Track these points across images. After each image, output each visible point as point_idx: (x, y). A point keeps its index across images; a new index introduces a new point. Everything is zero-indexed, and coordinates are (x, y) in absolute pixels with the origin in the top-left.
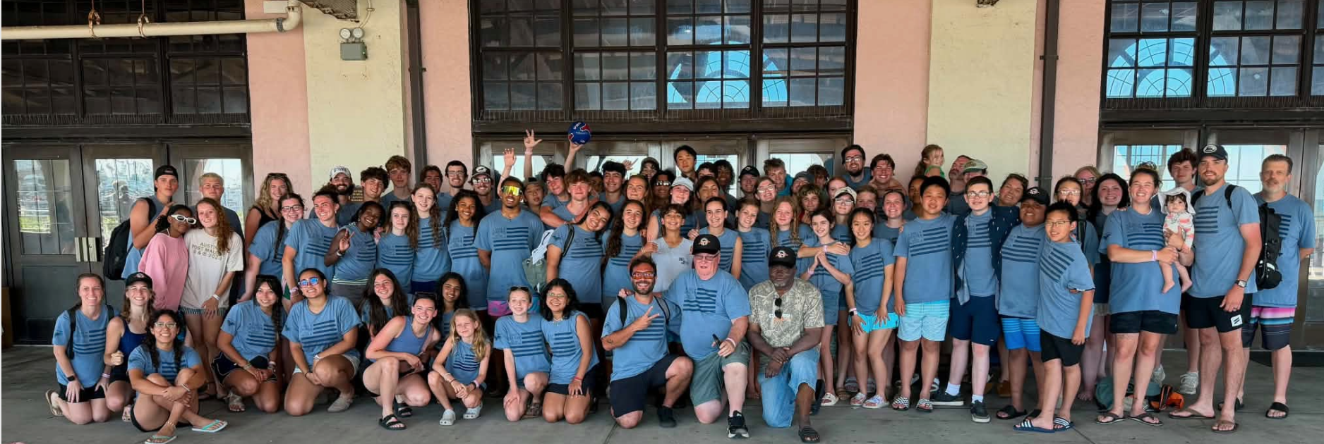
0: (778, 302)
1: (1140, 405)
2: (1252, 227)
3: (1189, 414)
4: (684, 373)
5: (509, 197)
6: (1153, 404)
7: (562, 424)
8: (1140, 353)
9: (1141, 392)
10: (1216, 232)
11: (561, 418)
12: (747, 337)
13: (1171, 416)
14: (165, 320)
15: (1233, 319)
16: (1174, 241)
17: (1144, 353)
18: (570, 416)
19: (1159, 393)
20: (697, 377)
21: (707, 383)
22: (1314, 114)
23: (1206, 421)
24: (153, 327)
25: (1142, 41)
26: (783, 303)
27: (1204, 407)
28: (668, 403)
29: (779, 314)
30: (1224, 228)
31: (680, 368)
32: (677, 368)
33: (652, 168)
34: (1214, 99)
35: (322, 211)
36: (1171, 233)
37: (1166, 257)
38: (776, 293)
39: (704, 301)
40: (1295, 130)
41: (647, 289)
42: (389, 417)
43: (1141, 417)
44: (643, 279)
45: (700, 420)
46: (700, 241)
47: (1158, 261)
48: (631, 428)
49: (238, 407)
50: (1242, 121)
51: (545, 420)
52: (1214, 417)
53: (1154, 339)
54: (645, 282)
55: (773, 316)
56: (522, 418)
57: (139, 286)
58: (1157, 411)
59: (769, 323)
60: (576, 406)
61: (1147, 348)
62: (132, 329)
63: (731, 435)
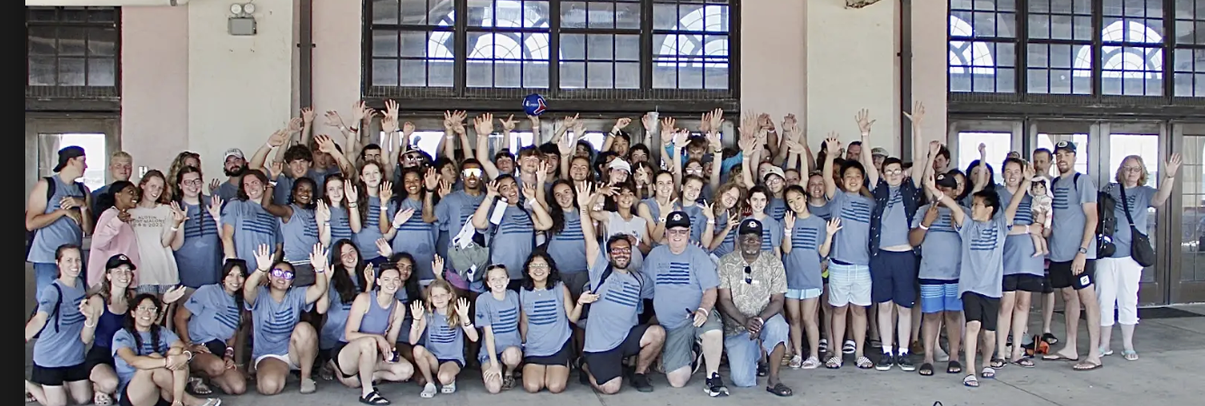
0: (748, 270)
1: (1019, 352)
2: (1091, 207)
3: (1057, 357)
4: (659, 340)
5: (470, 179)
6: (1029, 351)
7: (543, 394)
8: (1016, 308)
9: (1018, 342)
10: (1066, 208)
11: (545, 388)
12: (718, 305)
13: (1043, 359)
14: (147, 303)
15: (1082, 279)
16: (1040, 218)
17: (1019, 308)
18: (554, 386)
19: (1031, 341)
20: (669, 345)
21: (681, 351)
22: (1105, 110)
23: (1071, 362)
24: (134, 310)
25: (975, 43)
26: (752, 270)
27: (1070, 351)
28: (642, 369)
29: (749, 281)
30: (1073, 207)
31: (654, 336)
32: (651, 336)
33: (584, 150)
34: (1032, 95)
35: (253, 189)
36: (1037, 213)
37: (1036, 230)
38: (745, 262)
39: (678, 274)
40: (1093, 122)
41: (625, 263)
42: (372, 394)
43: (1019, 362)
44: (622, 255)
45: (673, 384)
46: (673, 217)
47: (1030, 234)
48: (614, 393)
49: (203, 390)
50: (1055, 114)
51: (526, 390)
52: (1077, 360)
53: (1027, 295)
54: (624, 257)
55: (744, 282)
56: (502, 389)
57: (124, 268)
58: (1032, 357)
59: (740, 288)
60: (558, 375)
61: (1021, 304)
62: (111, 309)
63: (713, 394)
